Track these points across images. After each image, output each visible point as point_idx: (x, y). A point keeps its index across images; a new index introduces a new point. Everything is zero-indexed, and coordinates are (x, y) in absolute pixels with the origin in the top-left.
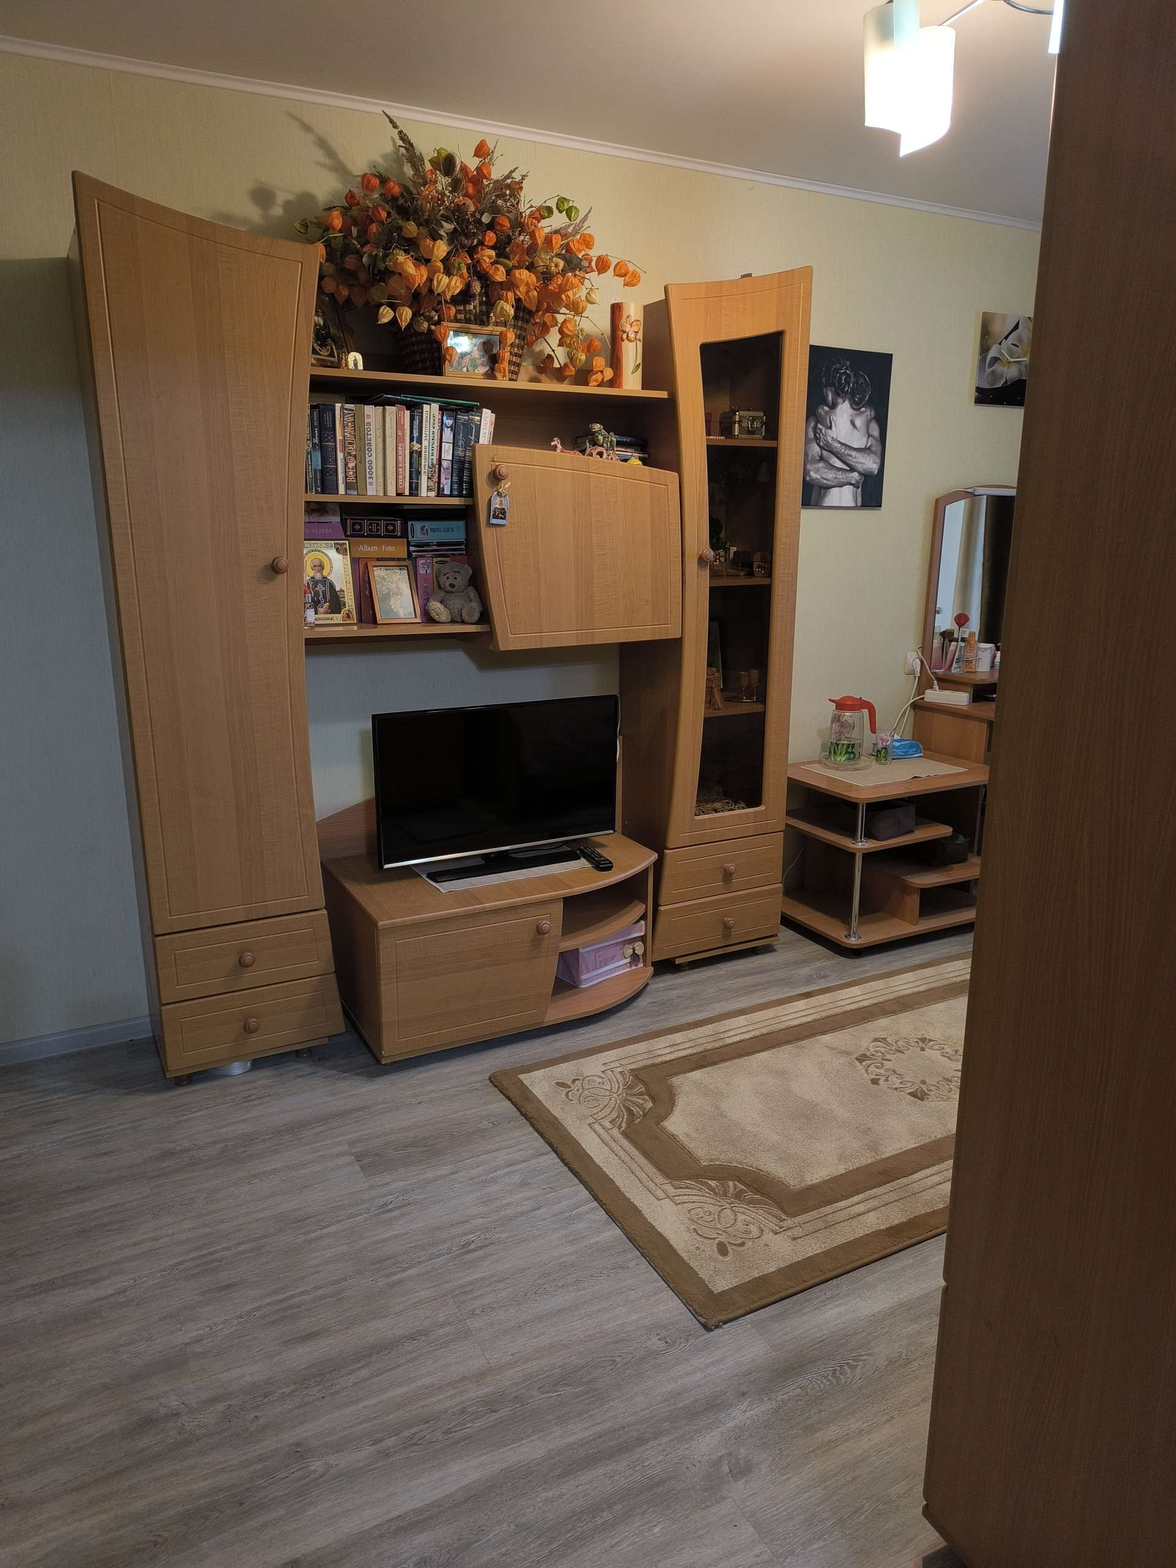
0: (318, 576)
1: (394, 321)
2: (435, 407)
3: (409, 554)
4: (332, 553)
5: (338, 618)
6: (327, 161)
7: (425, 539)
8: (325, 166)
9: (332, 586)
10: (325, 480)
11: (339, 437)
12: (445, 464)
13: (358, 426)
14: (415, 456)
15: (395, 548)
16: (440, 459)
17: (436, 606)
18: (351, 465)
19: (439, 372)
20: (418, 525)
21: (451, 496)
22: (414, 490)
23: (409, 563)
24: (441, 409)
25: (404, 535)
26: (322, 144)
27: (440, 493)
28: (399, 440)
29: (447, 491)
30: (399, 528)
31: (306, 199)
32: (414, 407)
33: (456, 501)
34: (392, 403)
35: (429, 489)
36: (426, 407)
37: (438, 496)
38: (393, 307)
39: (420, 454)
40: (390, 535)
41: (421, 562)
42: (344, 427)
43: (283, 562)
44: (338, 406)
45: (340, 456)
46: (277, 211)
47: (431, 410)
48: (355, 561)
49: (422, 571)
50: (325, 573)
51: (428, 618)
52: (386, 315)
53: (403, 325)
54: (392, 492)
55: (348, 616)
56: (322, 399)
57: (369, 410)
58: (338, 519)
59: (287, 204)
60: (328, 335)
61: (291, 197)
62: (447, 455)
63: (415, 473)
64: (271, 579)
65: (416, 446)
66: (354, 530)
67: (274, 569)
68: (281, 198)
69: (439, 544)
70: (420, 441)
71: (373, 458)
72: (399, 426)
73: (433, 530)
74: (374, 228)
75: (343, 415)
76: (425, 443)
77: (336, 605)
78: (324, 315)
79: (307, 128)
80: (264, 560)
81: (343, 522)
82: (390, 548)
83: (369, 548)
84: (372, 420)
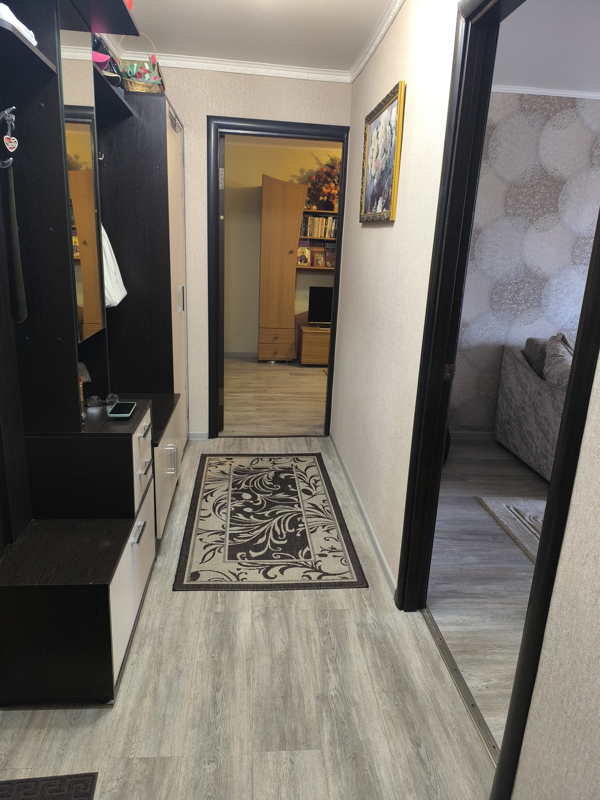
0: (303, 255)
1: (323, 199)
2: (331, 218)
3: (325, 251)
4: (307, 250)
5: (306, 264)
6: (317, 162)
7: (329, 247)
8: (316, 163)
9: (305, 257)
10: (305, 233)
11: (309, 224)
12: (332, 230)
13: (313, 222)
14: (326, 228)
15: (322, 249)
16: (331, 230)
17: (328, 263)
18: (311, 230)
19: (333, 210)
20: (327, 244)
21: (333, 237)
22: (325, 236)
23: (324, 253)
24: (333, 218)
25: (324, 246)
26: (317, 159)
27: (331, 237)
28: (322, 225)
29: (332, 237)
30: (323, 245)
31: (311, 171)
32: (327, 218)
33: (334, 239)
34: (321, 217)
35: (328, 236)
36: (329, 218)
37: (330, 238)
38: (323, 196)
39: (327, 228)
40: (321, 246)
41: (327, 253)
42: (310, 222)
43: (293, 251)
44: (309, 218)
45: (309, 228)
46: (305, 174)
47: (330, 218)
48: (312, 252)
49: (327, 255)
50: (304, 254)
51: (326, 266)
52: (321, 198)
53: (325, 200)
54: (319, 236)
55: (308, 264)
56: (306, 216)
57: (316, 218)
58: (309, 242)
59: (307, 172)
60: (310, 202)
61: (308, 171)
62: (333, 228)
63: (325, 232)
64: (290, 254)
65: (326, 226)
66: (312, 244)
67: (291, 252)
68: (306, 171)
69: (332, 249)
70: (327, 225)
71: (316, 229)
72: (322, 222)
73: (331, 245)
74: (322, 179)
75: (310, 220)
76: (328, 226)
77: (306, 261)
78: (310, 198)
79: (313, 155)
80: (290, 250)
81: (310, 243)
82: (321, 249)
83: (315, 249)
84: (316, 221)
